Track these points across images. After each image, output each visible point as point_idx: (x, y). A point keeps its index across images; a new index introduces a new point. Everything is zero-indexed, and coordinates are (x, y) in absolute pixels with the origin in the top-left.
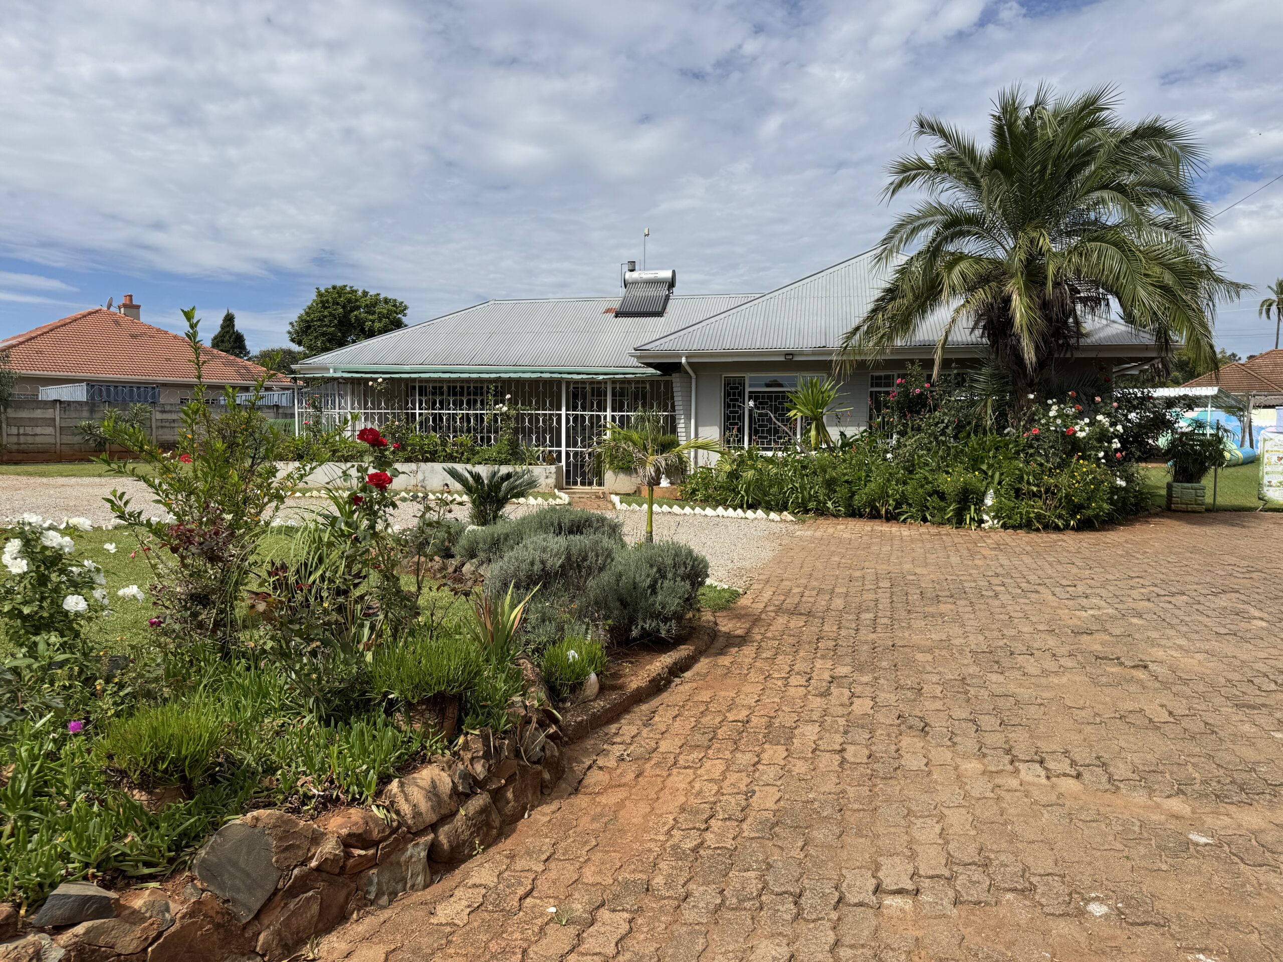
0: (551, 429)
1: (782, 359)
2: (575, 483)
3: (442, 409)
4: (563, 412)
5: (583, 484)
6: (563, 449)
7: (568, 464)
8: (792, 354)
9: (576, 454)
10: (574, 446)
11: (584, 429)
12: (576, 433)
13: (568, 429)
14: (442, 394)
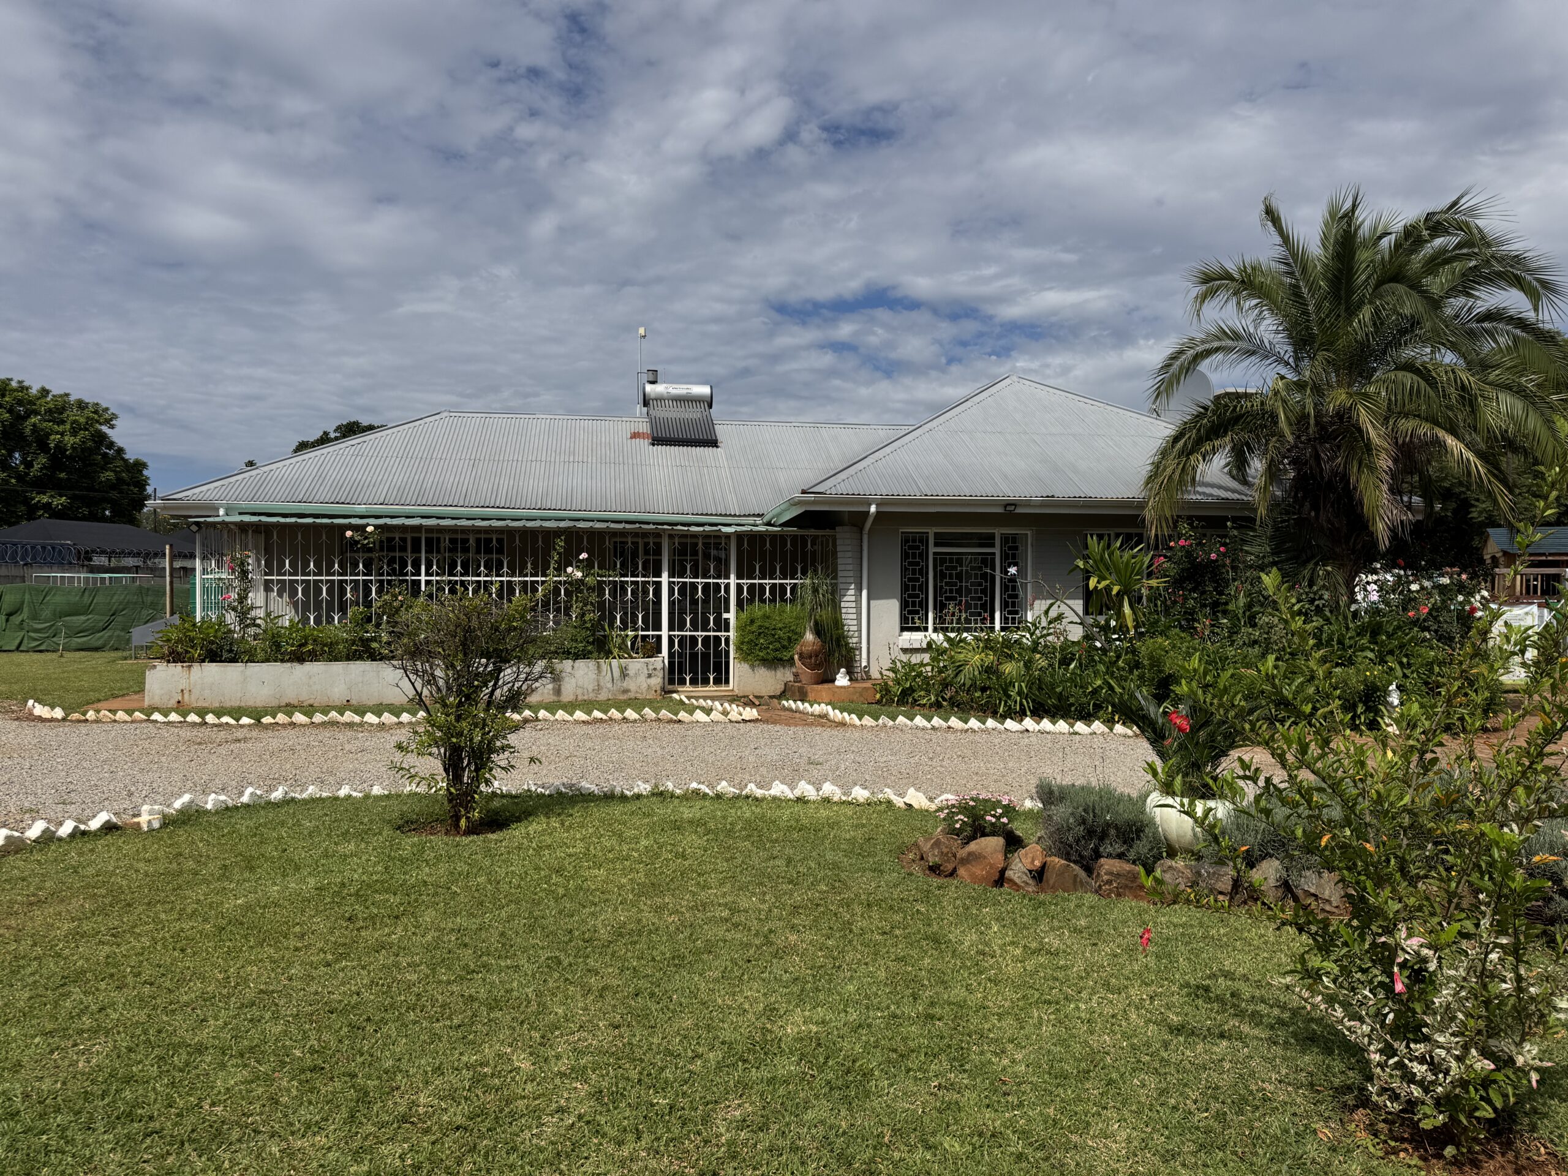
0: (645, 603)
1: (1000, 510)
2: (682, 682)
3: (466, 574)
4: (665, 579)
5: (694, 682)
6: (665, 633)
7: (671, 655)
8: (1014, 504)
9: (682, 639)
10: (681, 629)
11: (694, 602)
12: (682, 612)
13: (671, 604)
14: (466, 550)
